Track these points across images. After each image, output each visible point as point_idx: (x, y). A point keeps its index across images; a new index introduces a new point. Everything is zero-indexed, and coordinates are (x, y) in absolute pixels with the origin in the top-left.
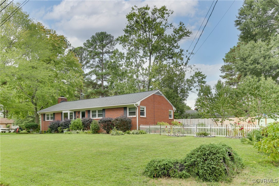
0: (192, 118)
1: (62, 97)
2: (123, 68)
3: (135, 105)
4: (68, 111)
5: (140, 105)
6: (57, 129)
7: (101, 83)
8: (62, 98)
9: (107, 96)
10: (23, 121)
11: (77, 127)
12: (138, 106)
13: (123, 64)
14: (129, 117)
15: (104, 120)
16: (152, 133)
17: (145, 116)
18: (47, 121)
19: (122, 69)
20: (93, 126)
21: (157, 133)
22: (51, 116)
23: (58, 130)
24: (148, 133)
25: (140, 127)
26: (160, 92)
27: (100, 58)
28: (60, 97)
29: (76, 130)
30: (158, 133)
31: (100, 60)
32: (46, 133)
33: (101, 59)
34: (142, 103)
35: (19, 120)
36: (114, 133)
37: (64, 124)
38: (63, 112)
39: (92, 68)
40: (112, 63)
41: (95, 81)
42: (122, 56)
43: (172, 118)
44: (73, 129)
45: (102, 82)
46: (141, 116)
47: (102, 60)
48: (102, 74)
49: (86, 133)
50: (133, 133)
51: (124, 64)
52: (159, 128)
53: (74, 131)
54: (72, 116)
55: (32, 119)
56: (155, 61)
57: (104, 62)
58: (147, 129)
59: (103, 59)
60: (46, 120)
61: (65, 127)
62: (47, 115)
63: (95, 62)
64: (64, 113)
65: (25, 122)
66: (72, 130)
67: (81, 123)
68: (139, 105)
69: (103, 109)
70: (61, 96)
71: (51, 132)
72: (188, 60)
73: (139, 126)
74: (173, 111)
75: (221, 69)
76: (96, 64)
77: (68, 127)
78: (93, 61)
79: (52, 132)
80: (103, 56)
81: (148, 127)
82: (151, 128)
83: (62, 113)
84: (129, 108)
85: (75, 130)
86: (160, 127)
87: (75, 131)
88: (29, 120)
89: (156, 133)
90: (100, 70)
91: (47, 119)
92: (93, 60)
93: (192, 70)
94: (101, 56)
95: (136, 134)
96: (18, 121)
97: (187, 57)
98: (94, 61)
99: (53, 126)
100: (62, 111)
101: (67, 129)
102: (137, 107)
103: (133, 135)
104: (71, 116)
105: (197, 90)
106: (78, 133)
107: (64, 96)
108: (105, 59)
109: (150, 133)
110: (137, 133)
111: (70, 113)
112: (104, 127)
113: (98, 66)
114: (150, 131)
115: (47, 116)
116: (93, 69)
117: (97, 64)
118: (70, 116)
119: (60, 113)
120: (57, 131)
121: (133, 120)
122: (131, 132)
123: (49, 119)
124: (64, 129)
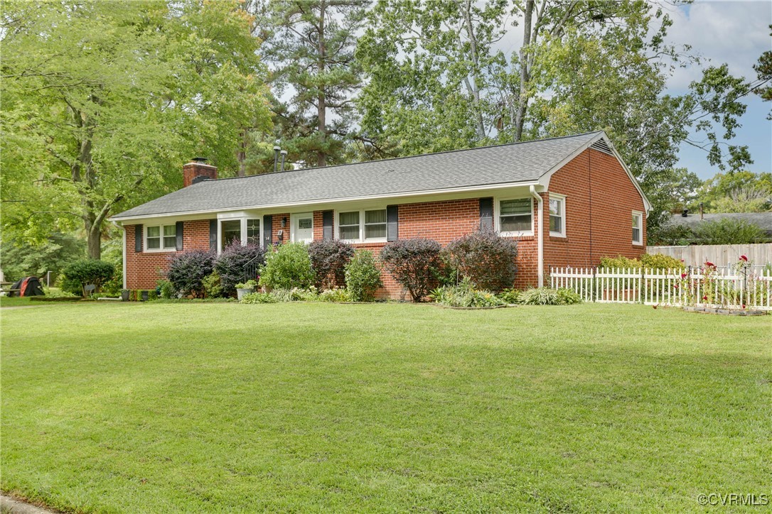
0: (696, 244)
1: (198, 164)
2: (417, 56)
3: (532, 189)
4: (242, 214)
5: (551, 188)
6: (200, 284)
7: (317, 113)
8: (199, 168)
9: (338, 161)
10: (22, 255)
11: (291, 277)
12: (542, 194)
13: (414, 39)
14: (504, 235)
15: (407, 247)
16: (602, 301)
17: (563, 235)
18: (152, 255)
19: (413, 61)
20: (359, 273)
21: (626, 299)
22: (165, 233)
23: (204, 288)
24: (586, 300)
25: (552, 275)
26: (606, 139)
27: (312, 23)
28: (192, 163)
29: (289, 288)
30: (631, 299)
31: (312, 30)
32: (147, 299)
33: (317, 27)
34: (558, 182)
35: (8, 251)
36: (464, 301)
37: (231, 264)
38: (221, 218)
39: (282, 58)
40: (373, 35)
41: (292, 109)
42: (413, 10)
43: (640, 243)
44: (277, 286)
45: (322, 110)
46: (552, 234)
47: (320, 31)
48: (324, 81)
49: (331, 299)
50: (535, 301)
51: (419, 42)
52: (637, 279)
53: (278, 292)
54: (257, 232)
55: (57, 247)
56: (539, 31)
57: (328, 36)
58: (580, 284)
59: (324, 26)
60: (146, 250)
61: (236, 274)
62: (148, 228)
63: (292, 36)
64: (223, 223)
65: (29, 256)
66: (270, 289)
67: (307, 260)
68: (545, 190)
69: (389, 207)
70: (196, 160)
71: (169, 296)
72: (667, 27)
73: (547, 271)
74: (644, 215)
75: (758, 65)
76: (295, 42)
77: (256, 276)
78: (284, 33)
79: (176, 297)
80: (322, 15)
81: (586, 276)
82: (600, 278)
83: (213, 223)
84: (502, 203)
85: (283, 285)
86: (640, 276)
87: (283, 290)
88: (47, 251)
89: (623, 301)
90: (310, 68)
91: (149, 247)
92: (284, 28)
93: (677, 65)
94: (318, 14)
95: (547, 303)
96: (6, 255)
97: (662, 17)
98: (287, 34)
99: (184, 272)
100: (216, 213)
101: (249, 285)
102: (541, 198)
103: (533, 307)
104: (253, 233)
105: (710, 138)
106: (296, 298)
107: (204, 160)
108: (332, 27)
109: (597, 300)
110: (550, 299)
111: (250, 222)
112: (404, 278)
113: (302, 53)
114: (595, 292)
115: (149, 236)
116: (287, 63)
117: (301, 44)
118: (250, 233)
119: (206, 220)
120: (199, 292)
121: (521, 247)
122: (525, 296)
123: (159, 247)
124: (240, 284)
